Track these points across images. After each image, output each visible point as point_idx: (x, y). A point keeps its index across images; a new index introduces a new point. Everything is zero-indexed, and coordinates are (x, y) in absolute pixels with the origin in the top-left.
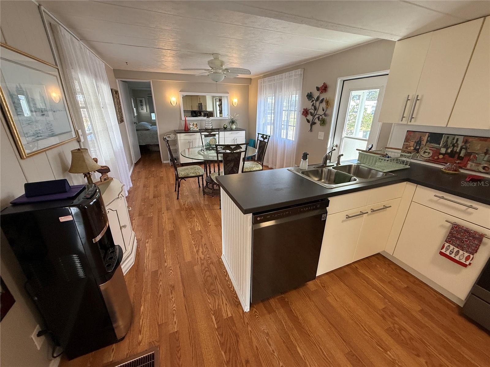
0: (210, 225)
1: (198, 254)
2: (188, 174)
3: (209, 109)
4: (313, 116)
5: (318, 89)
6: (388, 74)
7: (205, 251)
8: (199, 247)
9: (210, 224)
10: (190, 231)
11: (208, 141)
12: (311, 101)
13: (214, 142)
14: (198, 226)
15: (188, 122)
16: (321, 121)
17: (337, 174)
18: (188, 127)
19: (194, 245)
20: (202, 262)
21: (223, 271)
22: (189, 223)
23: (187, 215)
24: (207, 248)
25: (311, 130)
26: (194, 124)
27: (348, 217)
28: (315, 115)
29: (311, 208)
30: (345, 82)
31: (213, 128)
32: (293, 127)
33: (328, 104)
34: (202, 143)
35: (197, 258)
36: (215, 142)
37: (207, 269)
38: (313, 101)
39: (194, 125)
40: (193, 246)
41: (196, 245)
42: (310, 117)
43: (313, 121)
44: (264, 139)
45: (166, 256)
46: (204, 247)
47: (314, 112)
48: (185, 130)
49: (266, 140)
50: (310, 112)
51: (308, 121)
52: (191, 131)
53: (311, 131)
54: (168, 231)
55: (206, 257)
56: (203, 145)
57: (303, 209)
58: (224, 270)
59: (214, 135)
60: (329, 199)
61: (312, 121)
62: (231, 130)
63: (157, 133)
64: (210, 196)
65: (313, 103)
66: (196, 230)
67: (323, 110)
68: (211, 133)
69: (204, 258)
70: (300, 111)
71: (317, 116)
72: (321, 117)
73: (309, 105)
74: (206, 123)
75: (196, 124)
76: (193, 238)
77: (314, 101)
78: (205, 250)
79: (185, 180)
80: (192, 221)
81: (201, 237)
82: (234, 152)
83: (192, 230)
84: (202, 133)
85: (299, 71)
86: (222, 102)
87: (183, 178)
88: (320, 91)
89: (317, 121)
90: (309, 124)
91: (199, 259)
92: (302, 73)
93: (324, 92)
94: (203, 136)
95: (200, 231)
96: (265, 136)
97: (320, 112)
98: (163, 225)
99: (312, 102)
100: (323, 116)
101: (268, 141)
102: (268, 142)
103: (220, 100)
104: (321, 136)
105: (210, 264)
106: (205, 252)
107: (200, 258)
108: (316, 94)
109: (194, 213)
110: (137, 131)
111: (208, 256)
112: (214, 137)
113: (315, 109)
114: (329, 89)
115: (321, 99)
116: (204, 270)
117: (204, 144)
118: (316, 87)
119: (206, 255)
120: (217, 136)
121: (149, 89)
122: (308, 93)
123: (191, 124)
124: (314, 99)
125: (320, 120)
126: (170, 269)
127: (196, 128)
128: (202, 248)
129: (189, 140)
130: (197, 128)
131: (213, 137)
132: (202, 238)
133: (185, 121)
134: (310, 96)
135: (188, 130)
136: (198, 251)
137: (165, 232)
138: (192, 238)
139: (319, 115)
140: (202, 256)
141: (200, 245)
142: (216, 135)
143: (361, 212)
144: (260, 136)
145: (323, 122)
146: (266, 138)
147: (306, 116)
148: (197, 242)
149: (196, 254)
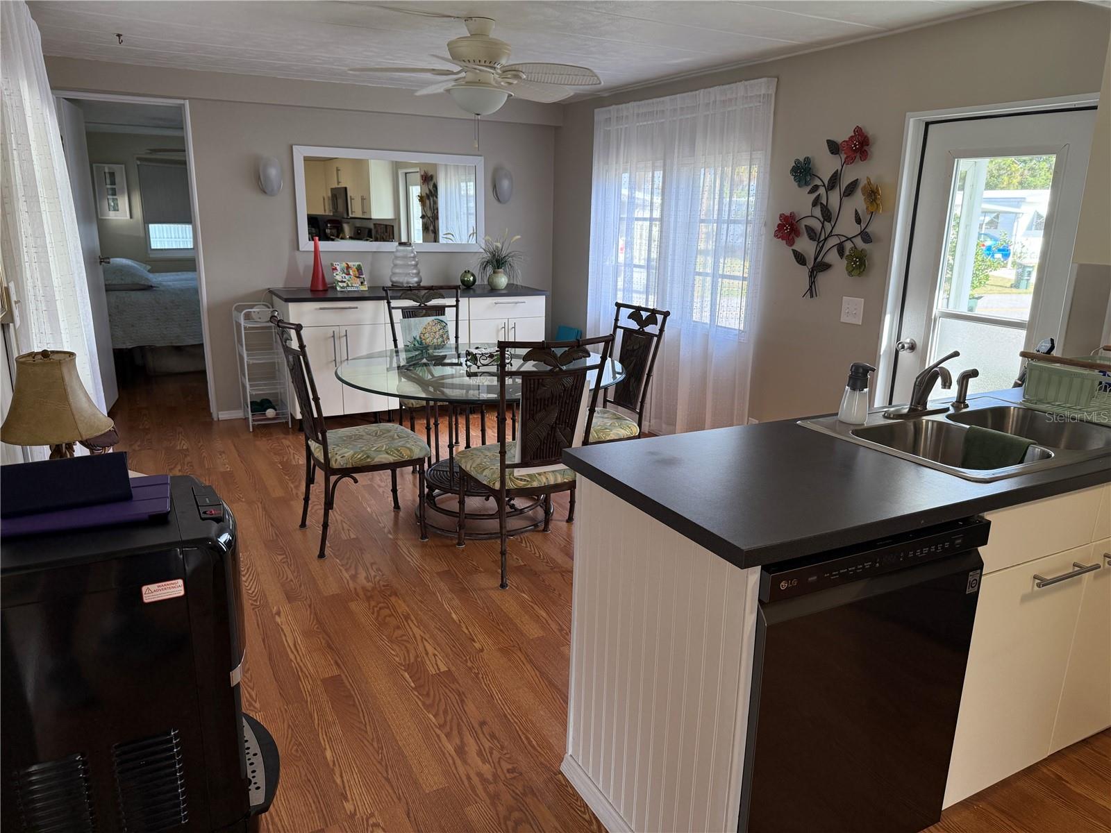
0: (482, 650)
1: (465, 762)
2: (368, 457)
3: (381, 210)
4: (819, 243)
5: (834, 147)
6: (1095, 108)
7: (491, 749)
8: (460, 733)
9: (477, 645)
10: (406, 675)
11: (416, 334)
12: (810, 187)
13: (437, 336)
14: (435, 655)
15: (325, 261)
16: (850, 258)
17: (970, 438)
18: (328, 280)
19: (441, 727)
20: (491, 788)
21: (584, 819)
22: (395, 647)
23: (378, 615)
24: (493, 736)
25: (812, 291)
26: (348, 267)
27: (1042, 582)
28: (826, 239)
29: (937, 549)
30: (931, 127)
31: (422, 284)
32: (741, 282)
33: (874, 200)
34: (395, 340)
35: (469, 778)
36: (442, 336)
37: (516, 815)
38: (816, 188)
39: (351, 272)
40: (438, 732)
41: (448, 727)
42: (805, 245)
43: (819, 259)
44: (643, 323)
45: (342, 777)
46: (481, 736)
47: (823, 227)
48: (313, 290)
49: (652, 329)
50: (806, 226)
51: (800, 259)
52: (339, 295)
53: (812, 296)
54: (319, 683)
55: (499, 770)
56: (396, 346)
57: (914, 554)
58: (584, 813)
59: (440, 310)
60: (988, 516)
61: (815, 259)
62: (492, 291)
63: (197, 302)
64: (449, 542)
65: (814, 196)
66: (432, 671)
67: (858, 221)
68: (429, 304)
69: (495, 776)
70: (765, 225)
71: (833, 241)
72: (848, 245)
73: (801, 203)
74: (395, 266)
75: (359, 269)
76: (428, 702)
77: (822, 191)
78: (487, 745)
79: (356, 481)
80: (404, 638)
81: (459, 695)
82: (564, 368)
83: (416, 668)
84: (394, 303)
85: (762, 87)
86: (435, 187)
87: (346, 472)
88: (844, 156)
89: (832, 257)
90: (804, 272)
91: (476, 780)
92: (772, 91)
93: (858, 157)
94: (397, 315)
95: (449, 672)
96: (644, 314)
97: (846, 226)
98: (292, 657)
99: (811, 192)
100: (859, 242)
101: (662, 330)
102: (660, 336)
103: (428, 179)
104: (852, 310)
105: (525, 794)
106: (491, 753)
107: (479, 775)
108: (827, 165)
109: (402, 607)
110: (106, 291)
111: (506, 766)
112: (440, 318)
113: (827, 215)
114: (876, 150)
115: (846, 181)
116: (506, 818)
117: (401, 345)
118: (828, 141)
119: (499, 762)
120: (450, 313)
121: (177, 133)
122: (797, 162)
123: (338, 268)
124: (818, 182)
125: (847, 253)
126: (371, 822)
127: (358, 281)
128: (477, 739)
129: (334, 329)
130: (362, 283)
131: (433, 318)
132: (462, 701)
133: (313, 254)
134: (803, 172)
135: (326, 291)
136: (461, 751)
137: (306, 685)
138: (424, 704)
139: (844, 239)
140: (486, 769)
141: (465, 728)
142: (446, 309)
143: (1075, 565)
144: (625, 312)
145: (859, 264)
146: (652, 319)
147: (790, 242)
148: (449, 718)
149: (458, 762)
